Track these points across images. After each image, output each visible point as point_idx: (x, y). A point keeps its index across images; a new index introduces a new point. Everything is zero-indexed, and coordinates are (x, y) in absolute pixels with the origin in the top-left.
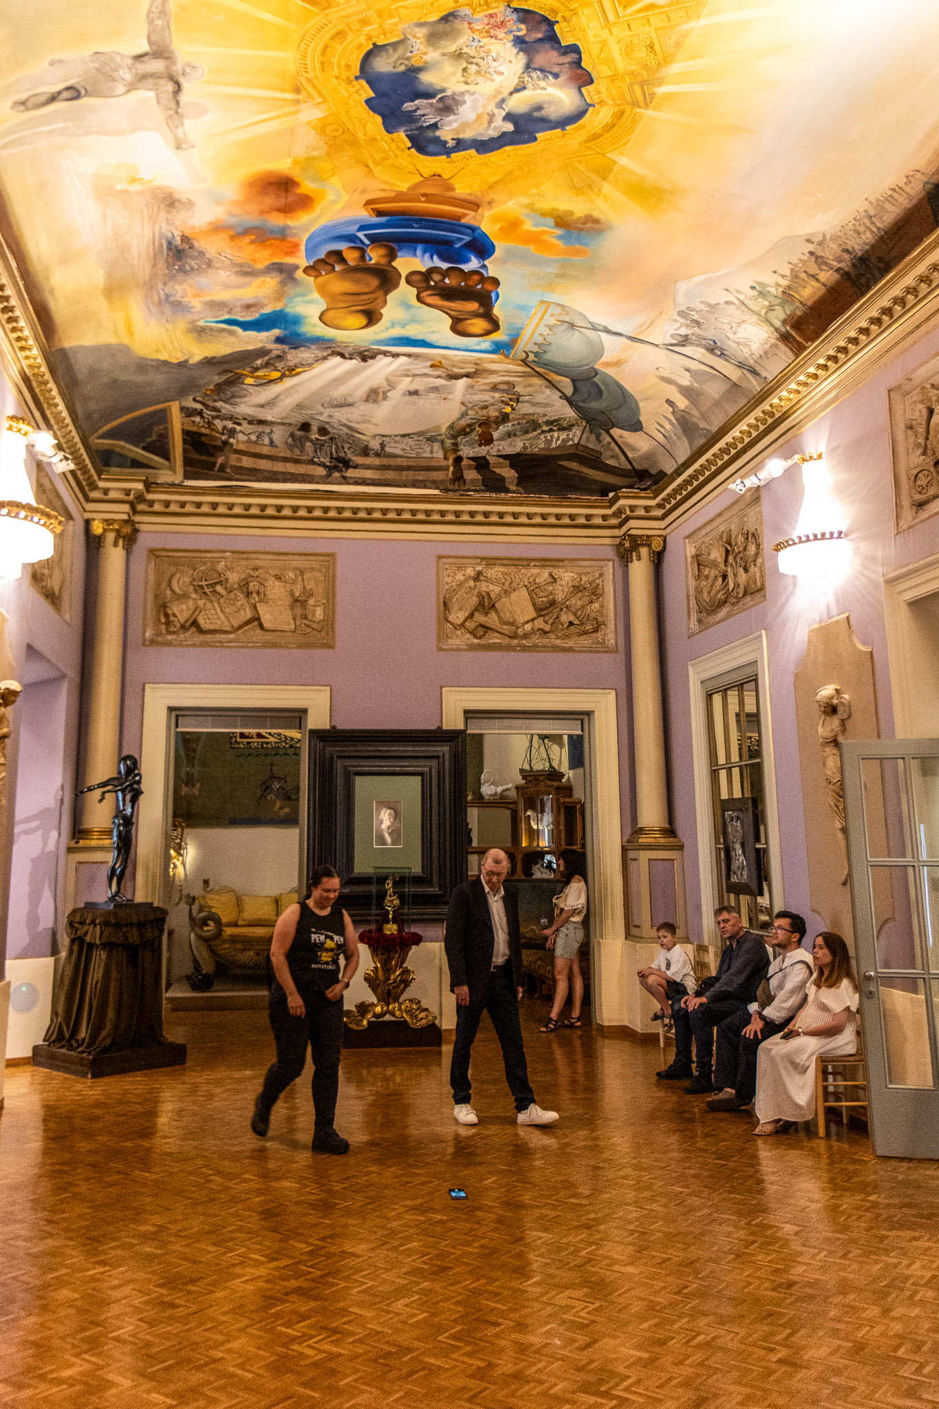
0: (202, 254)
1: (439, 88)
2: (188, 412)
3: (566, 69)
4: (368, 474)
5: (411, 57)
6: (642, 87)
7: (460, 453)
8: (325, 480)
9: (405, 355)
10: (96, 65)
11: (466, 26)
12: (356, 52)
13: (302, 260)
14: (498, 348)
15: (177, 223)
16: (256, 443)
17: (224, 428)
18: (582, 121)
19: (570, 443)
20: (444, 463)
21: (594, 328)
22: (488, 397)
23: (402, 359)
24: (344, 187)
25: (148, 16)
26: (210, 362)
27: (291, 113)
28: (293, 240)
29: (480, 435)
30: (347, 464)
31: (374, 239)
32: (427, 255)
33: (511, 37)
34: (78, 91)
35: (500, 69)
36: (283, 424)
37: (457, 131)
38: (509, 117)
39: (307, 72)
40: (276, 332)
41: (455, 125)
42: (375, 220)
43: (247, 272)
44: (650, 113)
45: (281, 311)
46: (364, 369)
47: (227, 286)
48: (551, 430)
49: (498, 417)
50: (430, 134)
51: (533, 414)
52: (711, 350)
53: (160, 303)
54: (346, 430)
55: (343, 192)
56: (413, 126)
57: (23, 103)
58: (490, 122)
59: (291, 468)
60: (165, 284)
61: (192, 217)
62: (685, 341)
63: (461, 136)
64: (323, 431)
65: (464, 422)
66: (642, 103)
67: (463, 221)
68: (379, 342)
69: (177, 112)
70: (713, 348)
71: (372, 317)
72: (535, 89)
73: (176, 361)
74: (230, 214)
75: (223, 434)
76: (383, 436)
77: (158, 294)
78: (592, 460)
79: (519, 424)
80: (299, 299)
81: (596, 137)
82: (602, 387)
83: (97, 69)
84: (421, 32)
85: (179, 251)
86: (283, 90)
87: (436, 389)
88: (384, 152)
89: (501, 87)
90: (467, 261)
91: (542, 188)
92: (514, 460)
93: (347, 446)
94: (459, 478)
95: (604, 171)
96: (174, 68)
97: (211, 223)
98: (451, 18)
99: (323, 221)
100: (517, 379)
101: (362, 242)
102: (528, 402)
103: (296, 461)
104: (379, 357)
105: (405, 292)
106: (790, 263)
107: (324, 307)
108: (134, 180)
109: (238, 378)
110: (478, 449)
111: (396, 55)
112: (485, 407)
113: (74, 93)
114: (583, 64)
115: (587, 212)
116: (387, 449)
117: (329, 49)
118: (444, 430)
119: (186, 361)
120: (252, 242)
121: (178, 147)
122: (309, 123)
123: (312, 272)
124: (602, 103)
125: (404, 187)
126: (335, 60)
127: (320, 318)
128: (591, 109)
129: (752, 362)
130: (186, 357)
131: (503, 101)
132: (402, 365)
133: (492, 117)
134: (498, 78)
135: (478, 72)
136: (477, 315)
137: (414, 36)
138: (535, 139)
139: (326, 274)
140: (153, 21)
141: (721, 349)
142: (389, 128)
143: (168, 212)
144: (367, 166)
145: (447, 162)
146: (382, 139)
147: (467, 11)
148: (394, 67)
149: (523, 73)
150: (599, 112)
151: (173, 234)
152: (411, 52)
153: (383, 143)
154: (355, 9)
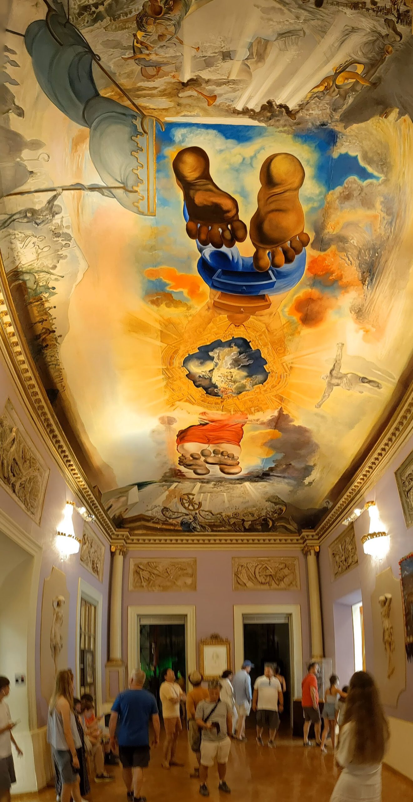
0: (360, 265)
1: (240, 370)
11: (234, 391)
12: (269, 381)
13: (309, 252)
14: (167, 133)
15: (362, 296)
23: (239, 106)
25: (329, 397)
32: (236, 261)
35: (220, 378)
37: (231, 351)
39: (286, 375)
41: (232, 354)
42: (265, 293)
43: (341, 242)
45: (329, 188)
47: (356, 225)
50: (242, 349)
55: (280, 313)
56: (248, 353)
57: (378, 386)
58: (219, 356)
60: (388, 238)
61: (354, 299)
63: (229, 349)
66: (165, 370)
67: (219, 292)
68: (260, 132)
69: (336, 361)
71: (267, 173)
83: (352, 385)
84: (248, 388)
85: (370, 271)
87: (207, 63)
88: (260, 339)
89: (218, 371)
90: (212, 255)
91: (187, 321)
96: (329, 379)
98: (239, 393)
101: (273, 272)
102: (125, 49)
104: (259, 109)
105: (246, 215)
107: (300, 191)
108: (367, 331)
111: (255, 381)
113: (364, 380)
115: (160, 308)
117: (277, 382)
120: (332, 273)
121: (343, 345)
122: (289, 354)
123: (304, 238)
125: (252, 318)
126: (276, 379)
128: (182, 365)
133: (219, 359)
135: (227, 376)
137: (250, 387)
138: (199, 348)
140: (328, 395)
142: (258, 350)
143: (363, 305)
144: (268, 331)
145: (233, 334)
146: (261, 346)
147: (234, 395)
148: (256, 377)
150: (179, 363)
151: (368, 287)
152: (251, 382)
153: (261, 344)
154: (268, 394)
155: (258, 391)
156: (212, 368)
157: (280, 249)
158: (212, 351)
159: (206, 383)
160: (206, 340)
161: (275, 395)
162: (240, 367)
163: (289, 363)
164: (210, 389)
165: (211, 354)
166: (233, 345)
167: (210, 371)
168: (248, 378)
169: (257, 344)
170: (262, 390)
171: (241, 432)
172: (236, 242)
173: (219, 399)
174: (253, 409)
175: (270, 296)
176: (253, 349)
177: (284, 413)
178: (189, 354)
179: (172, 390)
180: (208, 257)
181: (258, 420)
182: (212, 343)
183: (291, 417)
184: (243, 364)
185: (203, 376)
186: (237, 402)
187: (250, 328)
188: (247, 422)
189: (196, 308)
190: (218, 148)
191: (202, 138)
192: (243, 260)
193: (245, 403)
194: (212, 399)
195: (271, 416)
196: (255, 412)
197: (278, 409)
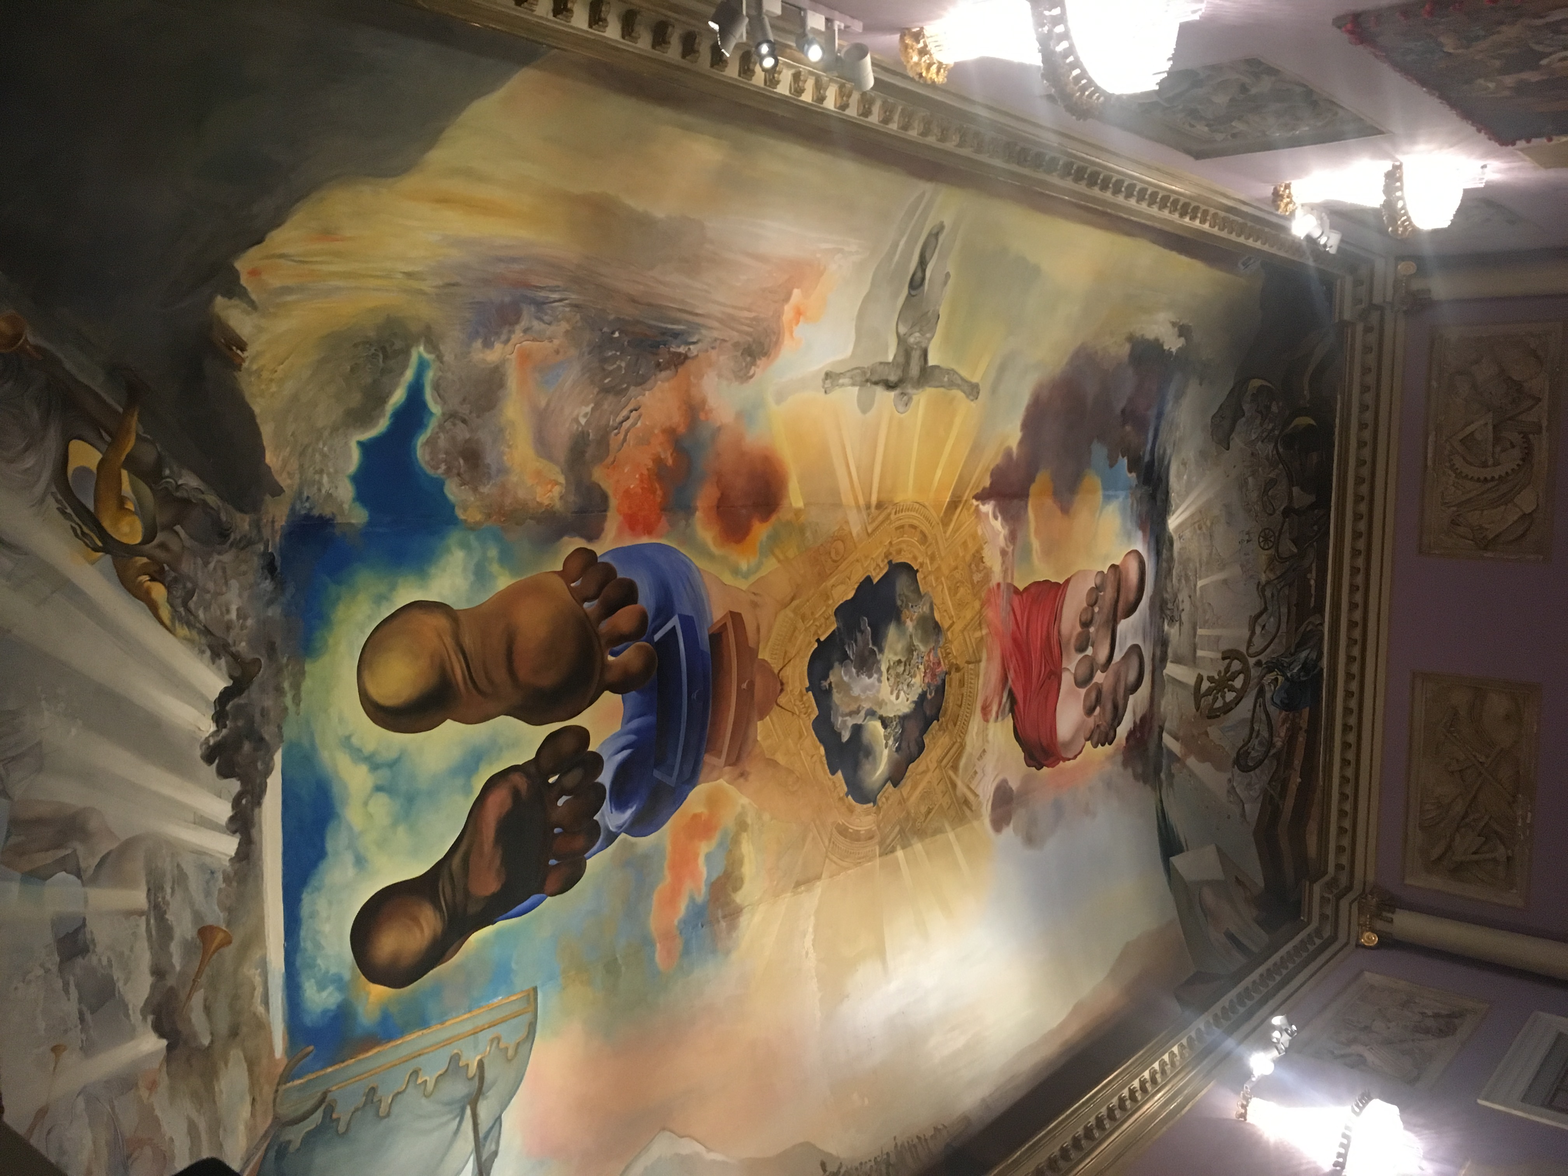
0: (641, 381)
1: (883, 644)
3: (905, 753)
5: (908, 608)
11: (932, 645)
12: (911, 556)
15: (713, 354)
18: (859, 807)
25: (953, 370)
27: (855, 501)
28: (662, 525)
32: (632, 737)
33: (925, 689)
35: (902, 693)
37: (841, 684)
38: (857, 730)
39: (896, 513)
40: (355, 516)
41: (846, 679)
42: (706, 635)
50: (835, 656)
57: (937, 235)
61: (720, 376)
63: (834, 691)
67: (708, 758)
69: (867, 381)
71: (409, 712)
72: (885, 736)
74: (719, 429)
84: (926, 609)
86: (879, 492)
88: (812, 613)
90: (622, 804)
96: (909, 385)
97: (704, 402)
98: (936, 631)
107: (458, 605)
111: (910, 594)
113: (916, 284)
114: (910, 766)
115: (745, 905)
117: (913, 531)
121: (828, 375)
122: (847, 522)
123: (576, 565)
124: (879, 810)
126: (906, 538)
128: (872, 804)
131: (871, 713)
134: (893, 697)
135: (898, 676)
137: (924, 604)
138: (833, 773)
140: (948, 374)
142: (840, 610)
144: (793, 599)
145: (801, 691)
146: (828, 606)
147: (942, 642)
148: (900, 595)
149: (899, 717)
150: (868, 814)
151: (694, 343)
152: (912, 606)
153: (824, 608)
154: (941, 548)
155: (932, 578)
156: (878, 724)
157: (604, 626)
158: (839, 735)
159: (913, 729)
160: (815, 758)
161: (943, 525)
162: (875, 649)
163: (869, 515)
164: (928, 713)
165: (846, 736)
166: (825, 684)
167: (885, 726)
168: (903, 617)
169: (823, 620)
170: (930, 569)
171: (1033, 590)
172: (591, 748)
173: (951, 679)
174: (977, 577)
175: (712, 619)
176: (834, 627)
177: (987, 483)
178: (847, 795)
179: (931, 815)
180: (629, 813)
181: (1004, 553)
182: (821, 741)
183: (998, 460)
184: (870, 642)
185: (896, 741)
186: (958, 627)
187: (786, 653)
188: (1009, 581)
189: (743, 807)
190: (351, 872)
191: (327, 928)
192: (630, 719)
193: (961, 605)
194: (951, 698)
195: (996, 518)
196: (985, 568)
197: (977, 506)
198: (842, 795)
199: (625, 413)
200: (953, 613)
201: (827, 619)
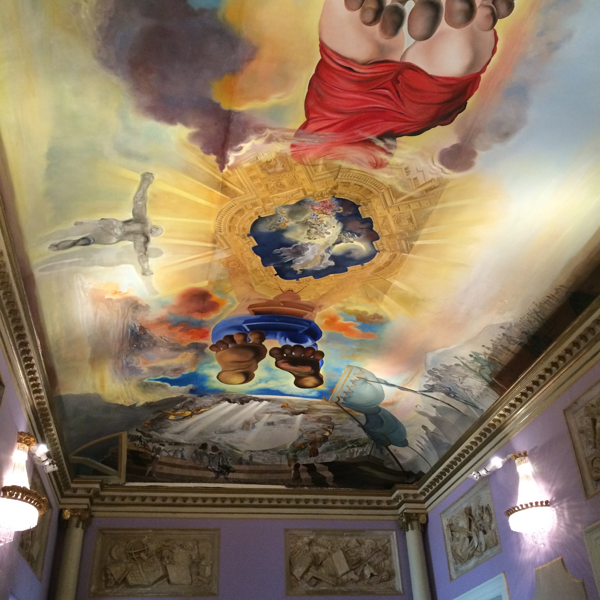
0: (151, 337)
1: (294, 241)
2: (132, 438)
3: (364, 231)
4: (241, 476)
5: (280, 224)
6: (406, 241)
7: (299, 462)
8: (214, 481)
9: (266, 400)
10: (101, 226)
11: (310, 207)
12: (249, 221)
13: (210, 342)
14: (322, 395)
15: (138, 319)
16: (173, 457)
17: (154, 448)
18: (374, 260)
19: (365, 454)
20: (288, 468)
21: (379, 381)
22: (315, 426)
23: (265, 403)
24: (237, 297)
25: (134, 199)
26: (149, 406)
27: (210, 255)
28: (206, 329)
29: (310, 450)
30: (228, 470)
31: (252, 328)
32: (283, 338)
33: (335, 214)
34: (90, 241)
35: (328, 231)
36: (190, 445)
37: (303, 265)
38: (333, 258)
39: (221, 232)
40: (190, 386)
41: (302, 262)
42: (254, 317)
43: (177, 349)
44: (410, 256)
45: (195, 373)
46: (242, 409)
47: (164, 358)
48: (353, 447)
49: (321, 439)
50: (288, 267)
51: (342, 437)
52: (448, 394)
53: (123, 368)
54: (229, 448)
55: (236, 300)
56: (279, 262)
57: (57, 246)
58: (322, 260)
59: (194, 473)
60: (127, 357)
61: (147, 315)
62: (432, 389)
63: (305, 268)
64: (215, 449)
65: (301, 442)
66: (406, 251)
67: (305, 317)
68: (252, 392)
69: (145, 254)
70: (449, 393)
71: (248, 376)
72: (346, 242)
73: (128, 405)
74: (170, 313)
75: (153, 452)
76: (252, 451)
77: (123, 362)
78: (377, 465)
79: (334, 442)
80: (206, 365)
81: (380, 269)
82: (384, 419)
83: (102, 228)
84: (285, 211)
85: (138, 336)
86: (207, 242)
87: (284, 421)
88: (261, 277)
89: (328, 241)
90: (305, 341)
91: (350, 298)
92: (331, 466)
93: (229, 458)
94: (297, 477)
95: (385, 289)
96: (146, 229)
97: (158, 319)
98: (302, 203)
99: (224, 317)
100: (332, 414)
101: (245, 330)
102: (338, 428)
103: (197, 469)
104: (251, 401)
105: (269, 360)
106: (492, 341)
107: (220, 370)
108: (116, 293)
109: (165, 416)
110: (309, 459)
111: (271, 223)
112: (314, 432)
113: (87, 241)
114: (374, 229)
115: (375, 312)
116: (254, 460)
117: (234, 219)
118: (288, 447)
119: (135, 405)
120: (181, 331)
121: (144, 274)
122: (220, 260)
123: (215, 349)
124: (384, 250)
125: (271, 297)
126: (237, 225)
127: (218, 377)
128: (378, 253)
129: (473, 400)
130: (135, 403)
131: (329, 248)
132: (264, 406)
133: (323, 257)
134: (327, 236)
135: (316, 233)
136: (310, 375)
137: (282, 213)
138: (347, 270)
139: (223, 350)
140: (137, 202)
141: (454, 393)
142: (265, 263)
143: (134, 312)
144: (251, 285)
145: (297, 283)
147: (311, 199)
148: (270, 229)
149: (341, 233)
150: (382, 255)
151: (135, 326)
152: (280, 221)
153: (261, 272)
154: (250, 198)
155: (267, 205)
156: (337, 246)
157: (238, 343)
161: (235, 197)
162: (294, 246)
163: (218, 248)
164: (350, 213)
165: (332, 263)
166: (299, 272)
167: (341, 242)
168: (283, 228)
170: (261, 207)
173: (340, 194)
174: (279, 168)
175: (248, 314)
176: (272, 267)
177: (213, 157)
180: (310, 340)
182: (326, 275)
183: (197, 147)
184: (289, 248)
186: (307, 185)
187: (275, 289)
192: (276, 337)
193: (293, 183)
194: (352, 194)
195: (241, 148)
196: (275, 160)
197: (228, 167)
198: (361, 268)
199: (163, 340)
200: (297, 189)
201: (267, 270)
